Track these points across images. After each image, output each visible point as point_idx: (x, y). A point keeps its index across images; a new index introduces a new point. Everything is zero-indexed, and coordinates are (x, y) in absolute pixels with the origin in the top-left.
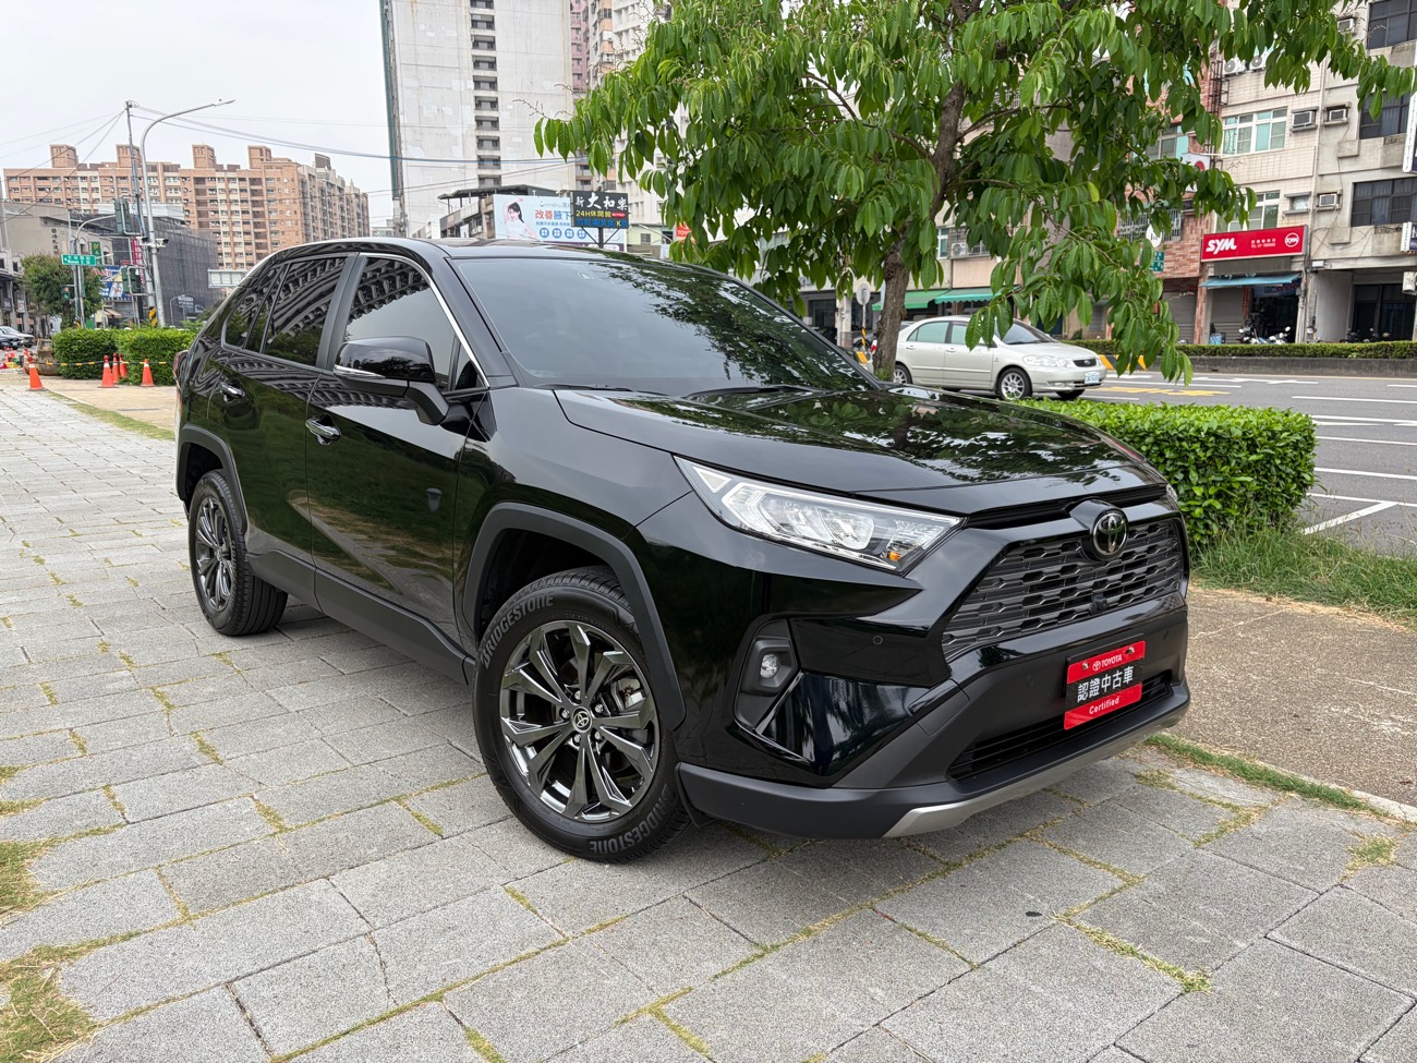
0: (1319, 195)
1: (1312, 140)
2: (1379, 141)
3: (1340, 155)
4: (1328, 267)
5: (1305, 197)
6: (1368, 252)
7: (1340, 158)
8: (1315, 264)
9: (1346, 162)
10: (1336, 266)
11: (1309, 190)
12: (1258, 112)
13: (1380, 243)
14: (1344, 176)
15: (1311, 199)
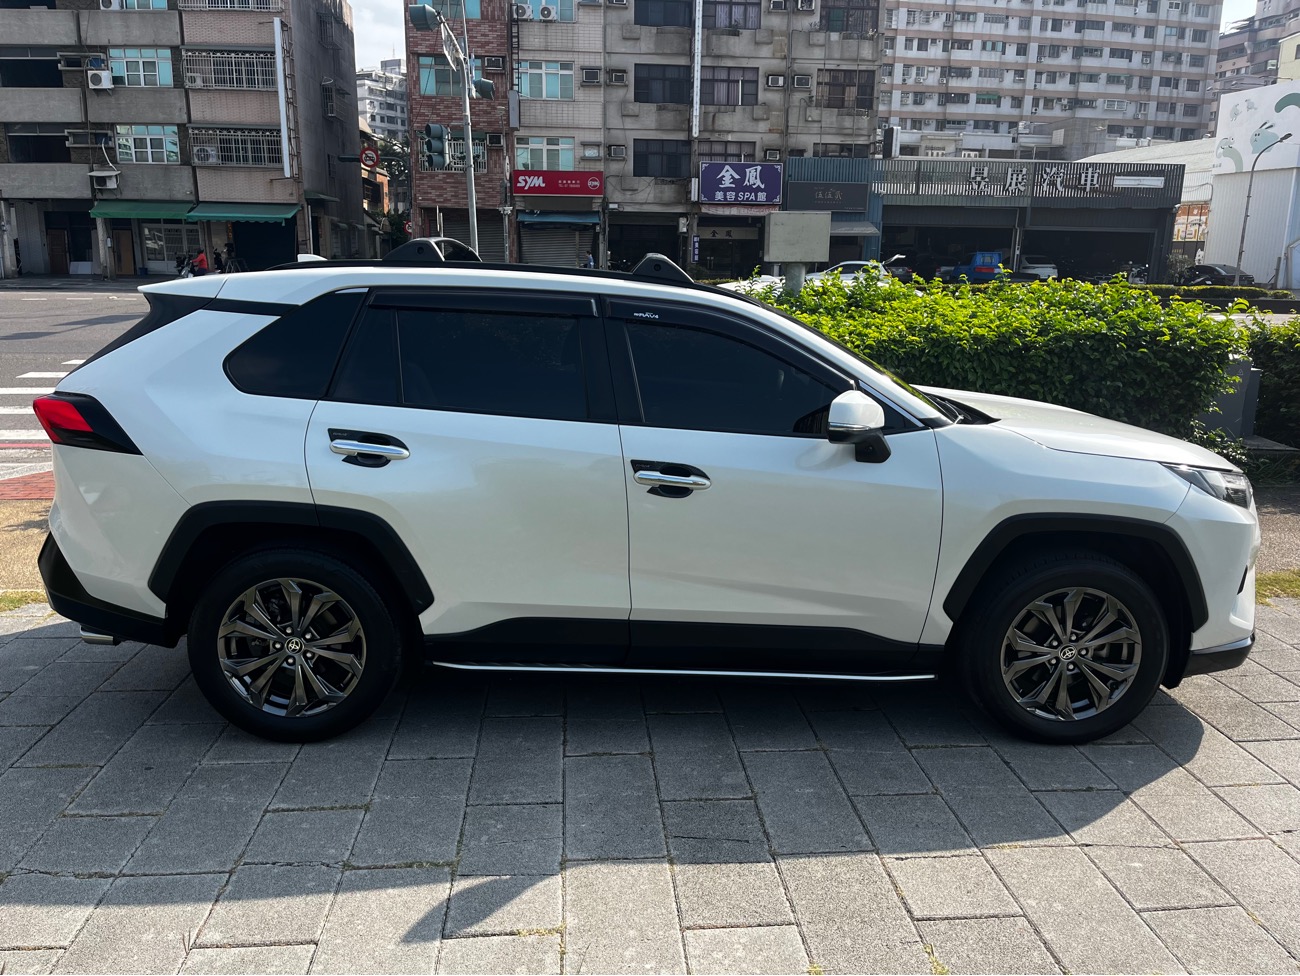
0: (610, 146)
1: (598, 95)
2: (653, 107)
3: (625, 113)
4: (621, 210)
5: (597, 145)
6: (651, 198)
7: (623, 116)
8: (611, 206)
9: (628, 120)
10: (628, 209)
11: (599, 140)
12: (546, 61)
13: (662, 192)
14: (628, 132)
15: (602, 149)
